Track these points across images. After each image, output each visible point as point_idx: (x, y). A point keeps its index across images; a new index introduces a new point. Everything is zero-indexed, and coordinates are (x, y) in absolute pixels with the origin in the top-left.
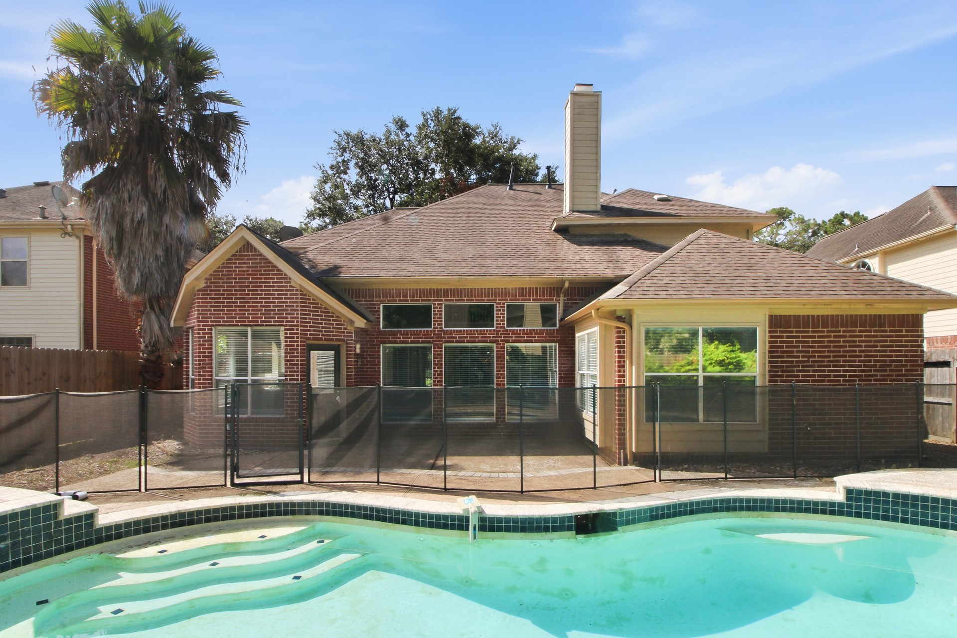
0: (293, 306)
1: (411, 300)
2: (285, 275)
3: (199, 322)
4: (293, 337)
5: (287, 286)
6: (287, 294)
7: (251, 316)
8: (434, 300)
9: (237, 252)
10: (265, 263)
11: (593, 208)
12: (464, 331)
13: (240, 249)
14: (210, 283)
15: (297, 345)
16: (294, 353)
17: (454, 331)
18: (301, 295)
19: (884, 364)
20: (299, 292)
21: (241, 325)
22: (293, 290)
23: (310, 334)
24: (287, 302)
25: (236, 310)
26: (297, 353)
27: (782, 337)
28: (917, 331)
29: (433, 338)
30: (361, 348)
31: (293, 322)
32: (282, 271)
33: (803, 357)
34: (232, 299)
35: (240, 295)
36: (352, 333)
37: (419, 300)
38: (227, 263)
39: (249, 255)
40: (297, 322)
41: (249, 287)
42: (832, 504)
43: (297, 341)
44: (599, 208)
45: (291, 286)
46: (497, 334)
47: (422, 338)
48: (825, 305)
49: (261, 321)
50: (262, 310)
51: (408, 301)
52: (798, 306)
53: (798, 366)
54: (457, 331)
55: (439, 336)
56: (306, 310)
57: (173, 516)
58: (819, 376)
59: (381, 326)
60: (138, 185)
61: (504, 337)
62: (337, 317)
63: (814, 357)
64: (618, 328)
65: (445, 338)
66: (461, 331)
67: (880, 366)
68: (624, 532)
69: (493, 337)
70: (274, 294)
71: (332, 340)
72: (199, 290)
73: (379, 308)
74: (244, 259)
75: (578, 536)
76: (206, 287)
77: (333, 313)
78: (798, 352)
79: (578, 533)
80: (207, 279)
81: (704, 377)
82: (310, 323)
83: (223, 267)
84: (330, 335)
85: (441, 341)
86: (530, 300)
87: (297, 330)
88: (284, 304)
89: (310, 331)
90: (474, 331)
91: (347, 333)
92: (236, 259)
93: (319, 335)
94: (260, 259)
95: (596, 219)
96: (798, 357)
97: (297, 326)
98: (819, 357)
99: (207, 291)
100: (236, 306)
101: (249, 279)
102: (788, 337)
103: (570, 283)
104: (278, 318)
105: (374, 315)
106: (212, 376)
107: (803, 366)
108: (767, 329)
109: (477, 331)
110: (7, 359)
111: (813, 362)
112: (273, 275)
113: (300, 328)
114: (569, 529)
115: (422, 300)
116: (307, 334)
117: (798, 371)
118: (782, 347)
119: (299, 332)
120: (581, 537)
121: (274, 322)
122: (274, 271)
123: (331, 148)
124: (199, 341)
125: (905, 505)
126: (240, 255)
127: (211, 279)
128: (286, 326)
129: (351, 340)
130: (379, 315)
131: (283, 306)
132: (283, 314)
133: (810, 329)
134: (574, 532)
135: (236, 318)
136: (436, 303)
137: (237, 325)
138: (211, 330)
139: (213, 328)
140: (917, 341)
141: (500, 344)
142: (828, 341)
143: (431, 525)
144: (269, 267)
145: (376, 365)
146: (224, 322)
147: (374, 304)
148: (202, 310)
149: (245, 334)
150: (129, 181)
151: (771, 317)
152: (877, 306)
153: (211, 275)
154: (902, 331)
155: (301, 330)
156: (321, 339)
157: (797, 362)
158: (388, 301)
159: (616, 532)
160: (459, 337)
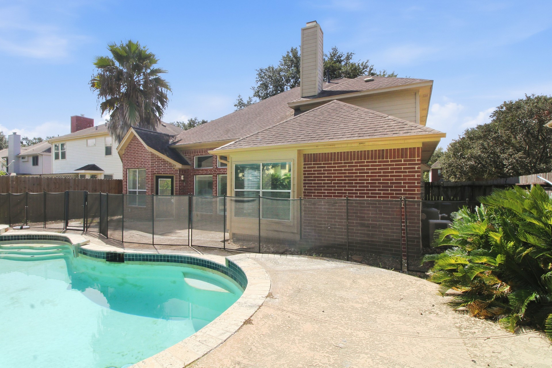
0: (149, 159)
4: (149, 173)
6: (147, 155)
7: (137, 164)
11: (313, 94)
18: (151, 154)
19: (386, 185)
23: (156, 171)
24: (147, 158)
25: (133, 162)
26: (150, 180)
27: (315, 167)
29: (213, 172)
30: (184, 177)
33: (328, 180)
34: (131, 157)
35: (134, 155)
36: (178, 170)
37: (207, 154)
39: (136, 139)
40: (150, 166)
41: (136, 152)
42: (223, 267)
43: (150, 175)
44: (317, 94)
47: (209, 172)
48: (330, 145)
49: (140, 166)
50: (140, 162)
52: (313, 148)
53: (324, 187)
54: (222, 168)
55: (215, 171)
56: (154, 161)
57: (28, 236)
58: (338, 193)
59: (195, 167)
62: (169, 163)
63: (335, 180)
65: (217, 172)
67: (383, 187)
68: (127, 264)
70: (143, 155)
71: (167, 174)
72: (123, 155)
73: (194, 158)
75: (106, 262)
76: (125, 153)
77: (167, 162)
78: (324, 177)
79: (107, 261)
80: (125, 150)
81: (263, 192)
82: (156, 166)
84: (166, 172)
89: (156, 170)
91: (175, 170)
93: (160, 172)
96: (325, 180)
97: (150, 168)
98: (338, 180)
100: (133, 160)
102: (318, 167)
105: (191, 162)
106: (127, 189)
107: (328, 187)
110: (69, 182)
111: (334, 183)
114: (104, 258)
116: (154, 171)
117: (324, 190)
118: (315, 174)
120: (108, 262)
121: (143, 166)
123: (257, 78)
124: (123, 175)
128: (146, 168)
129: (178, 174)
130: (194, 162)
131: (145, 160)
132: (145, 163)
133: (333, 162)
134: (105, 260)
135: (133, 165)
137: (134, 168)
138: (127, 170)
139: (128, 170)
142: (345, 170)
145: (192, 185)
146: (130, 167)
147: (192, 157)
148: (124, 162)
149: (135, 172)
151: (305, 155)
152: (367, 144)
153: (126, 148)
154: (401, 161)
155: (151, 170)
156: (161, 174)
157: (324, 183)
158: (198, 155)
159: (123, 263)
160: (223, 172)
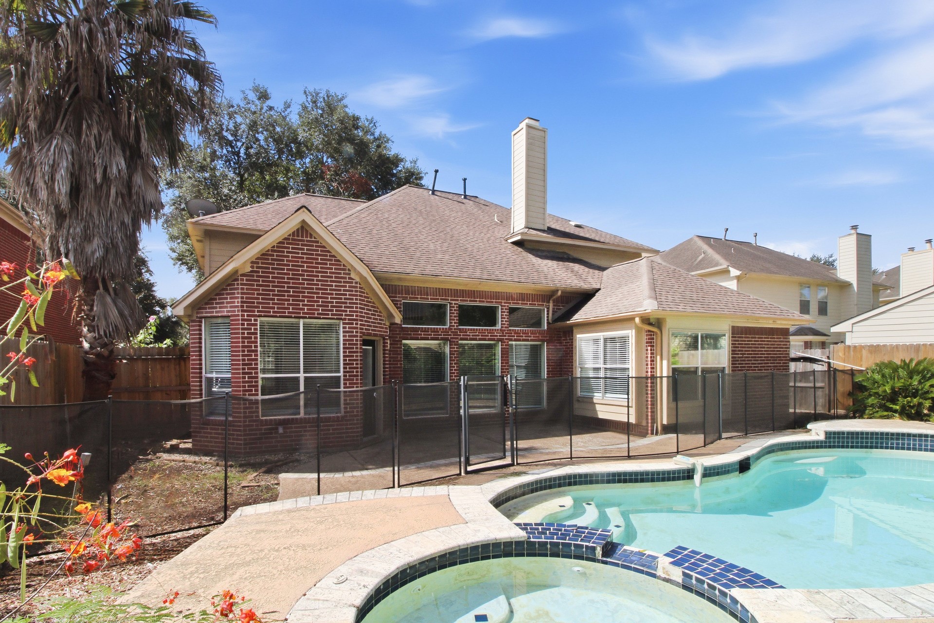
0: (352, 299)
1: (431, 299)
2: (344, 265)
3: (242, 311)
4: (353, 332)
5: (345, 278)
6: (346, 286)
7: (306, 308)
8: (451, 300)
9: (290, 235)
10: (322, 251)
11: (542, 227)
12: (477, 329)
13: (293, 233)
14: (257, 267)
15: (357, 340)
16: (353, 348)
17: (469, 329)
18: (359, 288)
19: (774, 359)
20: (358, 285)
21: (280, 317)
22: (352, 283)
23: (365, 329)
24: (346, 295)
25: (289, 300)
26: (357, 348)
28: (787, 338)
29: (450, 335)
31: (353, 315)
32: (340, 262)
34: (284, 287)
35: (293, 283)
36: (387, 329)
37: (438, 299)
38: (278, 247)
39: (303, 241)
40: (357, 316)
41: (303, 275)
42: (817, 442)
43: (357, 336)
44: (546, 229)
45: (350, 278)
46: (503, 333)
47: (441, 335)
49: (318, 314)
50: (318, 302)
51: (428, 299)
52: (745, 321)
54: (471, 329)
55: (455, 334)
56: (365, 305)
58: (748, 367)
60: (107, 131)
61: (508, 336)
62: (380, 312)
63: (745, 354)
64: (649, 331)
65: (460, 335)
66: (474, 329)
69: (500, 336)
70: (332, 286)
72: (243, 275)
73: (401, 305)
74: (298, 245)
76: (252, 272)
79: (740, 472)
80: (252, 262)
81: (702, 367)
82: (364, 317)
83: (272, 251)
85: (457, 338)
86: (527, 304)
87: (357, 324)
88: (343, 297)
89: (365, 325)
90: (485, 329)
92: (288, 243)
93: (369, 330)
94: (316, 246)
95: (548, 238)
97: (357, 320)
99: (253, 276)
100: (288, 296)
101: (303, 266)
103: (562, 292)
104: (336, 311)
108: (731, 335)
109: (488, 329)
111: (745, 357)
112: (330, 264)
113: (359, 323)
114: (737, 470)
115: (441, 299)
116: (363, 329)
119: (359, 326)
121: (332, 315)
122: (331, 260)
124: (243, 333)
125: (852, 438)
126: (293, 240)
127: (258, 263)
128: (345, 319)
129: (387, 336)
131: (341, 299)
132: (341, 307)
135: (274, 308)
136: (453, 302)
137: (291, 317)
139: (259, 319)
140: (787, 345)
141: (505, 342)
142: (751, 344)
143: (663, 480)
144: (326, 256)
146: (274, 312)
148: (247, 298)
149: (293, 326)
150: (95, 124)
151: (733, 327)
153: (258, 258)
154: (781, 338)
155: (361, 325)
156: (370, 335)
158: (410, 298)
160: (472, 335)
